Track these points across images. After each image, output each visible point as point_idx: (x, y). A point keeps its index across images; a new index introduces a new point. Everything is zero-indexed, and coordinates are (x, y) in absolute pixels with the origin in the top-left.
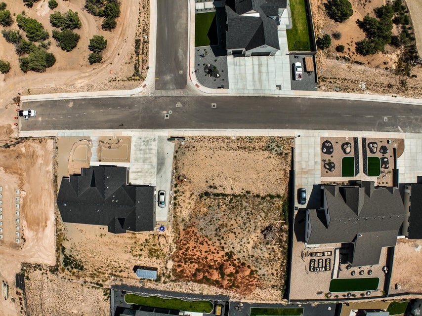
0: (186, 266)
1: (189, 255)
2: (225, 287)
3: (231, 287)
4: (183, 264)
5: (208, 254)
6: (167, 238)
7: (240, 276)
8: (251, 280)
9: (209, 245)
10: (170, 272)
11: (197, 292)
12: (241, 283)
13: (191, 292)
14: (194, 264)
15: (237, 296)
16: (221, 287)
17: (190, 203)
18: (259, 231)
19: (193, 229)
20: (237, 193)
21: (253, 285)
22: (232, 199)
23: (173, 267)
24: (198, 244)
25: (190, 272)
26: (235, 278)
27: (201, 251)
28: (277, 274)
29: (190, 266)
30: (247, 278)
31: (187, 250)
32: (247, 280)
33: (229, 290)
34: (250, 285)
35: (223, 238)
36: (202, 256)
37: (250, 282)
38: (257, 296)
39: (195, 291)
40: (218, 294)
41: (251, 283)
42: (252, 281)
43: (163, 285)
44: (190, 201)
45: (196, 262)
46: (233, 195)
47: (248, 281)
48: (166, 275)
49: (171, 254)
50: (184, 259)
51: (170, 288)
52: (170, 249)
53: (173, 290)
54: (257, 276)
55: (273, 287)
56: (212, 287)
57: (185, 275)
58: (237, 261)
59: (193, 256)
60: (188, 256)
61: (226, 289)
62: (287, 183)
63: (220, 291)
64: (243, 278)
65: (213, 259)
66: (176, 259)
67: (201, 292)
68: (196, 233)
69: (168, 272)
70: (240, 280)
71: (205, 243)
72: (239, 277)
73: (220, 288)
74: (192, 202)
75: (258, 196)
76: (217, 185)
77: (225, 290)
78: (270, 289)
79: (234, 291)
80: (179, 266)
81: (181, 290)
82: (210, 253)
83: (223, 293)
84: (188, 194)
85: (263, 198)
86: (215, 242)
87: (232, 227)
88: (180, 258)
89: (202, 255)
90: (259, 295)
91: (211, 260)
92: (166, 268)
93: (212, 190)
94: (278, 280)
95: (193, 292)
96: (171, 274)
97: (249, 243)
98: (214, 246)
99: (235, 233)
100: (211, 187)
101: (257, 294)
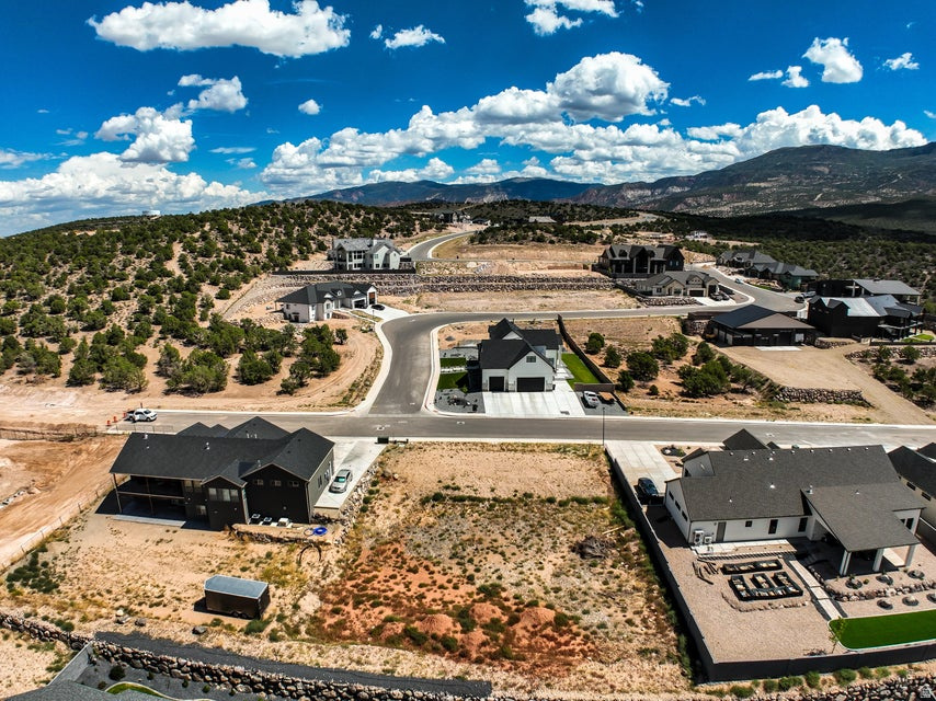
0: (353, 613)
1: (373, 589)
2: (474, 655)
3: (494, 657)
4: (349, 608)
5: (428, 590)
6: (323, 553)
7: (525, 628)
8: (562, 640)
9: (432, 573)
10: (302, 621)
11: (377, 669)
12: (530, 648)
13: (354, 666)
14: (381, 608)
15: (520, 680)
16: (464, 655)
17: (398, 512)
18: (565, 549)
19: (397, 545)
20: (504, 496)
21: (572, 653)
22: (492, 506)
23: (316, 612)
24: (403, 572)
25: (365, 625)
26: (510, 638)
27: (407, 586)
28: (644, 621)
29: (367, 612)
30: (549, 631)
31: (368, 581)
32: (551, 639)
33: (490, 665)
34: (563, 653)
35: (471, 561)
36: (409, 594)
37: (559, 644)
38: (596, 680)
39: (368, 663)
40: (450, 677)
41: (563, 648)
42: (567, 644)
43: (266, 643)
44: (400, 508)
45: (388, 605)
46: (494, 499)
47: (552, 644)
48: (287, 621)
49: (323, 582)
50: (355, 596)
51: (287, 653)
52: (324, 573)
53: (294, 660)
54: (581, 630)
55: (643, 653)
56: (429, 658)
57: (347, 633)
58: (512, 601)
59: (384, 591)
60: (370, 592)
61: (479, 661)
62: (609, 483)
63: (455, 669)
64: (534, 634)
65: (441, 599)
66: (331, 597)
67: (388, 667)
68: (402, 553)
69: (296, 618)
70: (525, 642)
71: (421, 569)
72: (520, 633)
73: (457, 661)
74: (402, 510)
75: (551, 500)
76: (461, 486)
77: (475, 666)
78: (635, 661)
79: (508, 666)
80: (336, 612)
81: (320, 660)
82: (435, 588)
83: (467, 673)
84: (397, 498)
85: (562, 504)
86: (450, 568)
87: (495, 544)
88: (344, 593)
89: (409, 590)
90: (602, 677)
91: (434, 600)
92: (296, 607)
93: (449, 492)
94: (654, 635)
95: (359, 668)
96: (303, 628)
97: (541, 569)
98: (445, 574)
99: (502, 554)
100: (447, 487)
101: (593, 674)
